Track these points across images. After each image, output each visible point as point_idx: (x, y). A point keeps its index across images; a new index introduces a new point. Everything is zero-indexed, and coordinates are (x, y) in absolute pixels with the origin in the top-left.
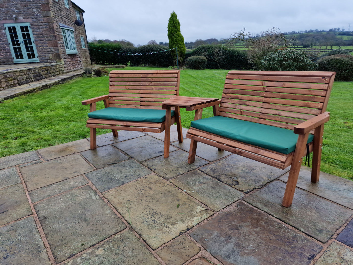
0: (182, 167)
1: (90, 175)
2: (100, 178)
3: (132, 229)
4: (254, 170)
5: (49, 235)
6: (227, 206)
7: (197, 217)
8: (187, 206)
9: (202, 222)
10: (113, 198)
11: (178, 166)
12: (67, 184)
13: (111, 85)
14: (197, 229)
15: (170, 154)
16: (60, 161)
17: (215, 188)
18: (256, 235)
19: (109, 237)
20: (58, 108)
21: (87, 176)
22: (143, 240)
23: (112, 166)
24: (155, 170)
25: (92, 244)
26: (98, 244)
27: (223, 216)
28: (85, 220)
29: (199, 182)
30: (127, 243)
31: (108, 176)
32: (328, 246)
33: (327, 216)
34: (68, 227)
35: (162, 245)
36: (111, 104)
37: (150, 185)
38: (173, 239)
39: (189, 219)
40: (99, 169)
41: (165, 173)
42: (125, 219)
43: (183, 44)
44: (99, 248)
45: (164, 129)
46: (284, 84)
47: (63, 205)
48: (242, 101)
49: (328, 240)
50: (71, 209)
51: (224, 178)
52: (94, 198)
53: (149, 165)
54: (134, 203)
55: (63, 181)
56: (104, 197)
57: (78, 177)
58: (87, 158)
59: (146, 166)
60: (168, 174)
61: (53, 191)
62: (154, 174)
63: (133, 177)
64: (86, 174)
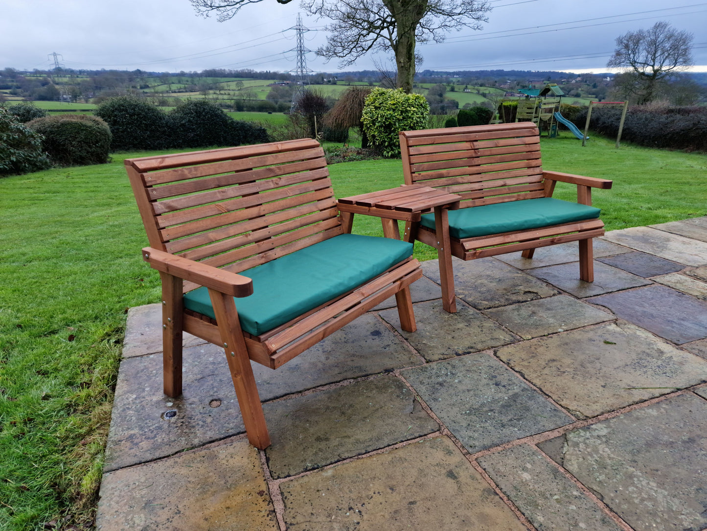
1: (479, 443)
6: (599, 309)
7: (638, 332)
8: (607, 335)
9: (648, 331)
23: (428, 403)
37: (542, 360)
42: (669, 394)
46: (498, 143)
48: (451, 179)
51: (514, 298)
52: (604, 432)
53: (443, 351)
54: (613, 382)
55: (513, 499)
56: (594, 417)
57: (486, 467)
58: (347, 455)
59: (448, 356)
60: (497, 337)
61: (579, 515)
62: (494, 351)
63: (503, 376)
64: (470, 450)
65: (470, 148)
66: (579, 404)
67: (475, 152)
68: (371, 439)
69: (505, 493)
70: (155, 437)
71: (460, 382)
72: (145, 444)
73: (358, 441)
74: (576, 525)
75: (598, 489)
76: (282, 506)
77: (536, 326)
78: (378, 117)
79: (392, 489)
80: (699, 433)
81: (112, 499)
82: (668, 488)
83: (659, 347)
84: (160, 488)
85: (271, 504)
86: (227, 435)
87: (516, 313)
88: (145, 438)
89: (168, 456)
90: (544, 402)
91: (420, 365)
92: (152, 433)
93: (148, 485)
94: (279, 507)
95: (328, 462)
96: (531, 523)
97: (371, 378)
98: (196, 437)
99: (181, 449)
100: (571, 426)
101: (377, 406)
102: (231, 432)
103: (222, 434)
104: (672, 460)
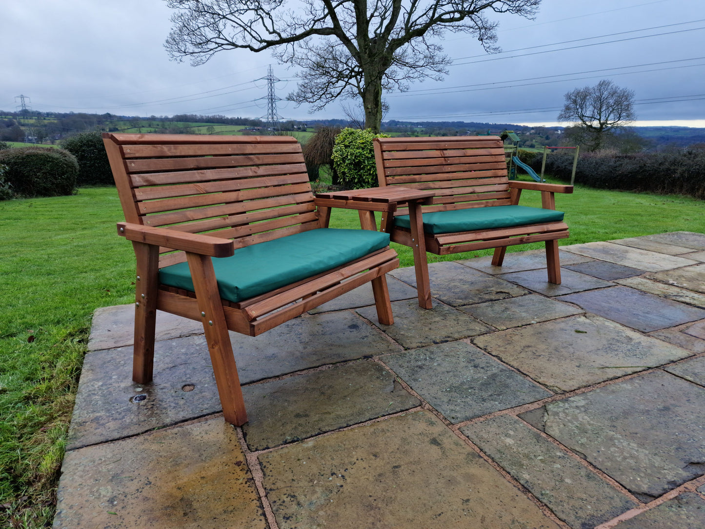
3: (662, 367)
13: (143, 186)
40: (422, 401)
51: (487, 297)
52: (583, 403)
53: (421, 340)
54: (587, 363)
55: (498, 460)
56: (572, 391)
57: (469, 434)
58: (327, 428)
59: (426, 344)
60: (473, 328)
61: (564, 472)
62: (471, 340)
63: (481, 360)
64: (453, 421)
65: (440, 156)
66: (556, 380)
67: (445, 160)
68: (352, 415)
69: (489, 456)
70: (123, 417)
71: (439, 365)
72: (112, 425)
73: (338, 417)
74: (562, 480)
75: (581, 450)
76: (261, 474)
77: (510, 319)
78: (347, 155)
79: (375, 456)
80: (673, 402)
81: (75, 474)
82: (648, 448)
83: (628, 335)
84: (129, 462)
85: (249, 473)
86: (201, 414)
87: (490, 309)
88: (113, 419)
89: (138, 435)
90: (522, 380)
91: (398, 352)
92: (119, 414)
93: (115, 460)
94: (258, 476)
95: (309, 435)
96: (517, 480)
97: (351, 363)
98: (168, 417)
99: (151, 427)
100: (550, 399)
101: (358, 386)
102: (205, 412)
103: (195, 414)
104: (650, 424)
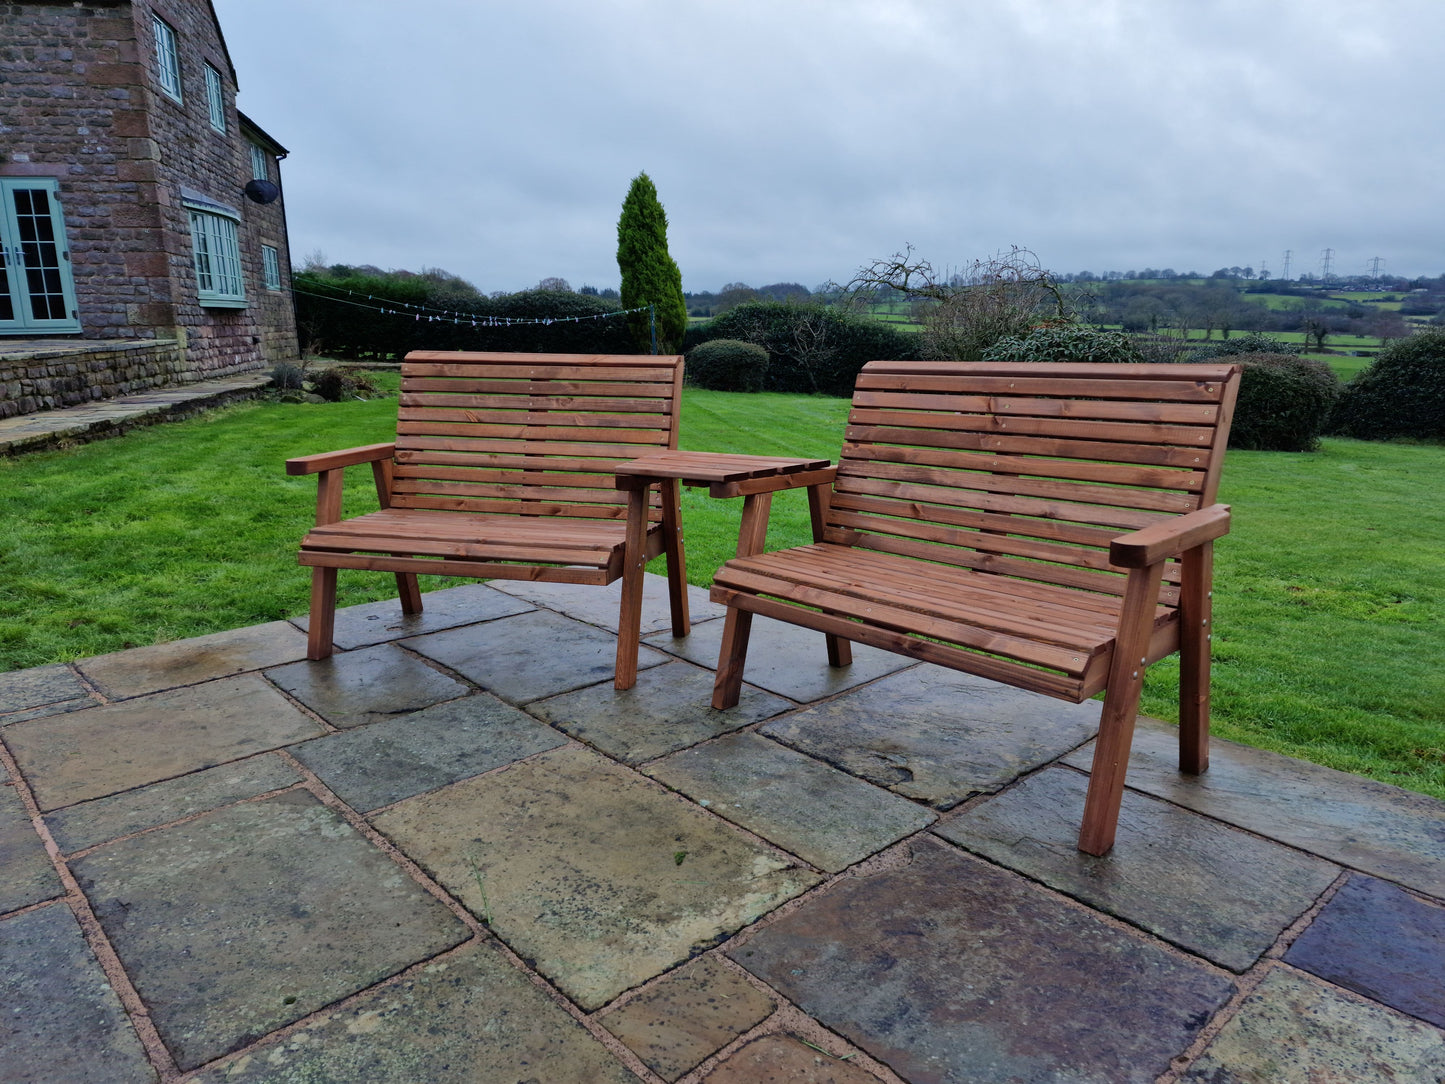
0: (687, 721)
1: (308, 751)
2: (354, 762)
3: (495, 939)
4: (967, 730)
5: (143, 971)
6: (873, 854)
7: (758, 895)
8: (717, 856)
9: (778, 912)
10: (411, 832)
11: (675, 719)
12: (212, 785)
13: (408, 406)
14: (761, 934)
15: (640, 676)
16: (174, 702)
17: (825, 792)
18: (987, 951)
19: (402, 972)
20: (161, 510)
21: (295, 756)
22: (544, 977)
23: (403, 718)
24: (581, 731)
25: (329, 998)
26: (354, 1000)
27: (858, 888)
28: (297, 913)
29: (757, 773)
30: (478, 989)
31: (388, 755)
32: (1253, 983)
33: (1244, 884)
34: (224, 938)
35: (621, 993)
36: (402, 478)
37: (561, 786)
38: (666, 972)
39: (725, 899)
40: (349, 728)
41: (624, 744)
42: (465, 907)
43: (675, 292)
44: (360, 1012)
45: (619, 573)
46: (1067, 407)
47: (198, 860)
48: (916, 470)
49: (1255, 964)
50: (233, 873)
56: (373, 828)
62: (576, 747)
63: (488, 757)
64: (291, 748)
65: (985, 409)
67: (995, 422)
90: (414, 789)
100: (346, 809)
